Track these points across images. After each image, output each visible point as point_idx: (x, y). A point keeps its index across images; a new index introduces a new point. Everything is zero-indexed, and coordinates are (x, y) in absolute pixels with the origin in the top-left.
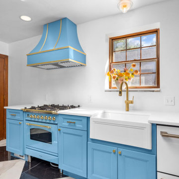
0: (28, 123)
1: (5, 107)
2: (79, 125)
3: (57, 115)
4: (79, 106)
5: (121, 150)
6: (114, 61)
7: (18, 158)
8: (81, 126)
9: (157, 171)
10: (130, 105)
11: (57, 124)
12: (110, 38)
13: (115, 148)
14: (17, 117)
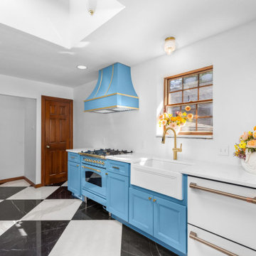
0: (83, 166)
1: (67, 150)
2: (122, 171)
3: (105, 160)
4: (132, 152)
5: (156, 198)
6: (170, 103)
7: (77, 198)
8: (124, 172)
9: (187, 223)
10: (178, 153)
11: (105, 169)
12: (165, 79)
13: (151, 196)
14: (76, 160)
